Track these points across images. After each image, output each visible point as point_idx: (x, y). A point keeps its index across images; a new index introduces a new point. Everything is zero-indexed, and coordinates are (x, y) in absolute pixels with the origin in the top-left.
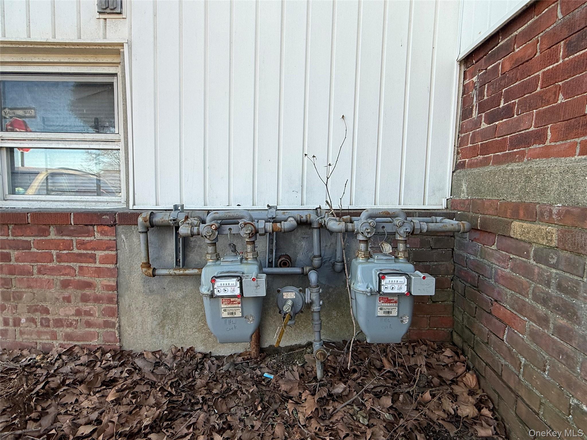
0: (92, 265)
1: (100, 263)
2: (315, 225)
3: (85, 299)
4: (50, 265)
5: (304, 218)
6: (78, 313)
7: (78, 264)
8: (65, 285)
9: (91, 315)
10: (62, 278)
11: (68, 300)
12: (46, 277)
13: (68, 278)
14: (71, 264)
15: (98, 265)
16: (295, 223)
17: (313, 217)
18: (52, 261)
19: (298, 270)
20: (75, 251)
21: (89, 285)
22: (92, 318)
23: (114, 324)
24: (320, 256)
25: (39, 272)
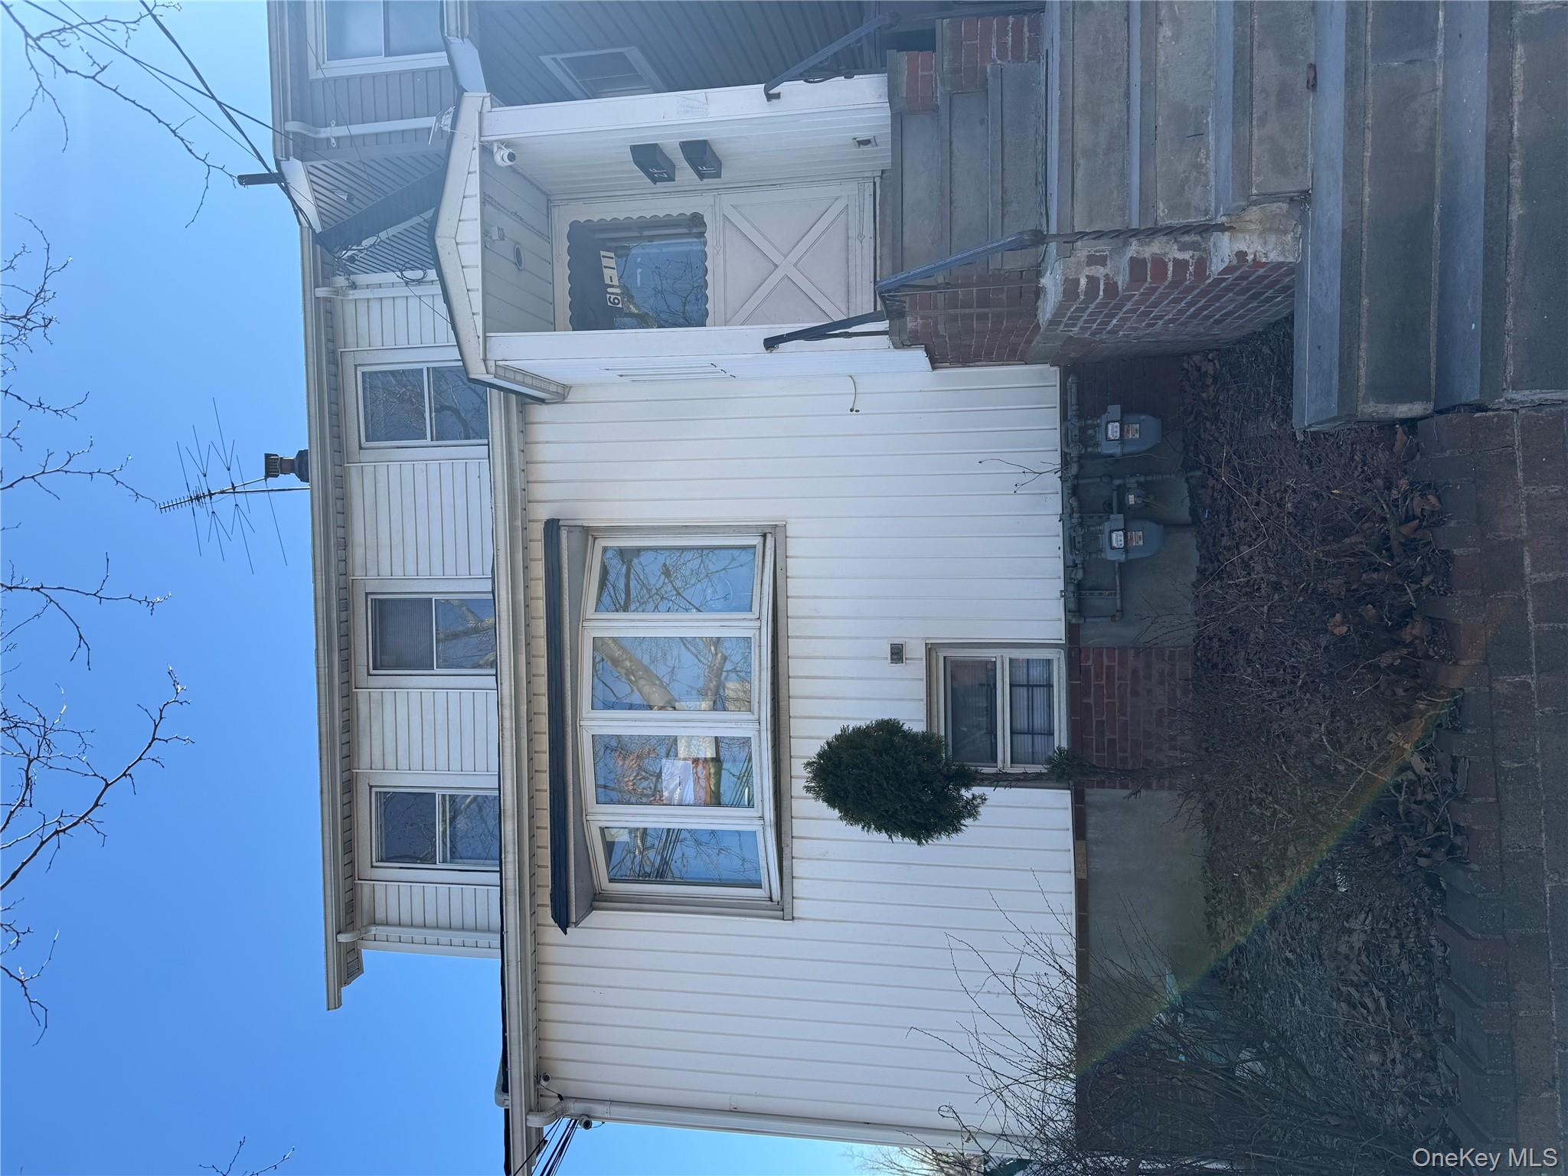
0: (1116, 669)
1: (1114, 661)
2: (1076, 482)
3: (1148, 677)
4: (1117, 704)
5: (1070, 491)
6: (1162, 683)
7: (1116, 680)
8: (1135, 693)
9: (1163, 671)
10: (1129, 695)
11: (1149, 692)
12: (1129, 709)
13: (1129, 690)
14: (1116, 687)
15: (1116, 664)
16: (1073, 498)
17: (1069, 484)
18: (1114, 703)
19: (1115, 493)
20: (1104, 682)
21: (1135, 672)
22: (1166, 672)
23: (1171, 652)
24: (1101, 477)
25: (1124, 714)
